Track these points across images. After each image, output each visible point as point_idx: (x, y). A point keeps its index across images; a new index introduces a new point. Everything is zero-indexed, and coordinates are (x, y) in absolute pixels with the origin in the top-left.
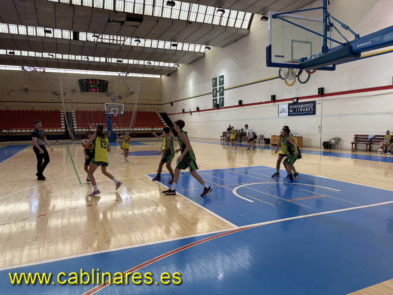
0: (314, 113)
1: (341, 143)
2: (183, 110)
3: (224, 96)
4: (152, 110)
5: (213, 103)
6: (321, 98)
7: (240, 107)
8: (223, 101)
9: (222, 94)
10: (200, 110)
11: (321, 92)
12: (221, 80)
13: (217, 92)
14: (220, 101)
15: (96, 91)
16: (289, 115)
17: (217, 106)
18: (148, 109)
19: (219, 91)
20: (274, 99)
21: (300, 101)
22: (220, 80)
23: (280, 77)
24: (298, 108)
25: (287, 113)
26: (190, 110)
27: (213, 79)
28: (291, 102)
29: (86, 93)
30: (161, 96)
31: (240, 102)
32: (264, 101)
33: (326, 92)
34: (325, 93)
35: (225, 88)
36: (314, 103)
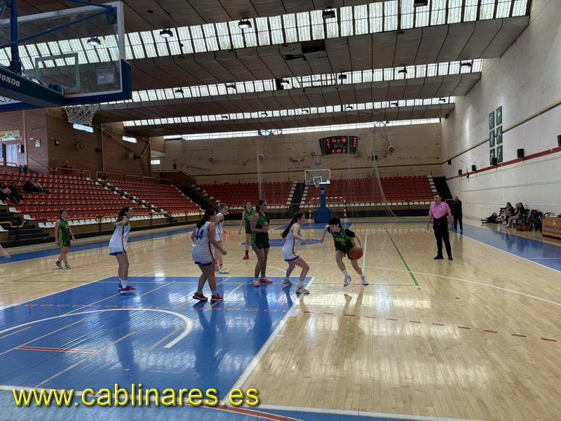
2: (460, 171)
3: (503, 144)
4: (422, 174)
5: (491, 156)
7: (521, 163)
8: (502, 152)
9: (500, 141)
10: (476, 169)
12: (499, 115)
13: (494, 137)
14: (498, 153)
15: (342, 152)
17: (495, 163)
18: (418, 172)
19: (497, 135)
20: (560, 143)
22: (497, 116)
26: (466, 170)
27: (490, 116)
29: (330, 156)
30: (440, 150)
31: (521, 152)
32: (551, 147)
35: (504, 129)
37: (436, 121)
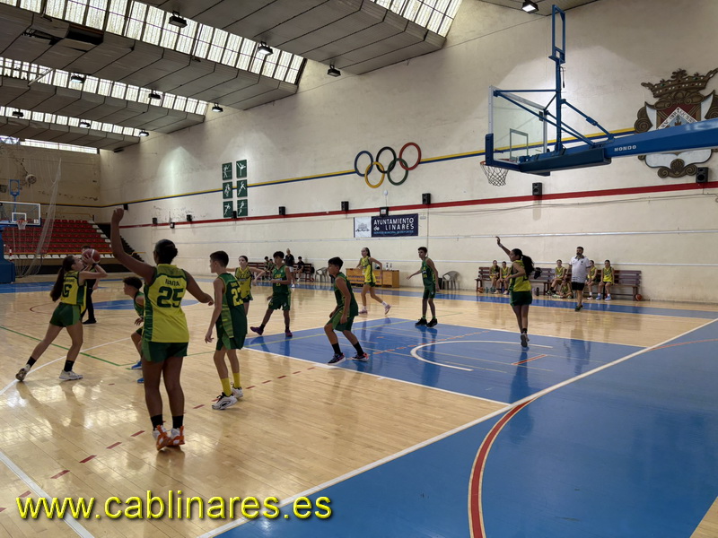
0: (415, 233)
1: (459, 279)
2: (155, 220)
3: (248, 198)
4: (79, 218)
5: (225, 208)
6: (426, 210)
7: (282, 220)
8: (246, 206)
9: (244, 193)
10: (194, 220)
11: (427, 201)
12: (242, 168)
13: (232, 189)
14: (239, 206)
16: (373, 235)
17: (232, 216)
18: (71, 215)
19: (238, 188)
20: (346, 208)
21: (392, 213)
23: (356, 171)
24: (387, 224)
25: (370, 232)
26: (170, 219)
27: (224, 166)
28: (377, 214)
30: (98, 189)
31: (282, 210)
32: (327, 210)
33: (434, 200)
34: (432, 202)
35: (248, 183)
36: (415, 217)
37: (93, 151)
